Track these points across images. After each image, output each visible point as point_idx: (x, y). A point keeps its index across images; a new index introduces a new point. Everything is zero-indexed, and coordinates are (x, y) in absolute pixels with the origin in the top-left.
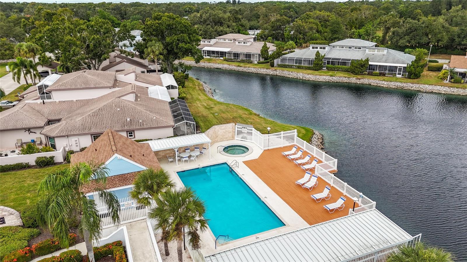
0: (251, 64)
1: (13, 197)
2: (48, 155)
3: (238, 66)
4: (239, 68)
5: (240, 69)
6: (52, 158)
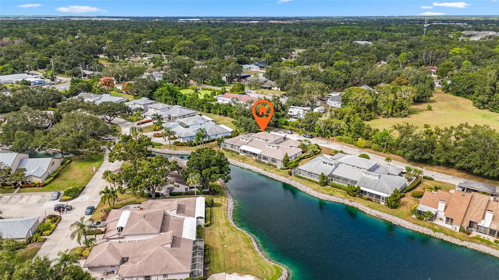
0: (275, 169)
4: (264, 171)
5: (266, 173)
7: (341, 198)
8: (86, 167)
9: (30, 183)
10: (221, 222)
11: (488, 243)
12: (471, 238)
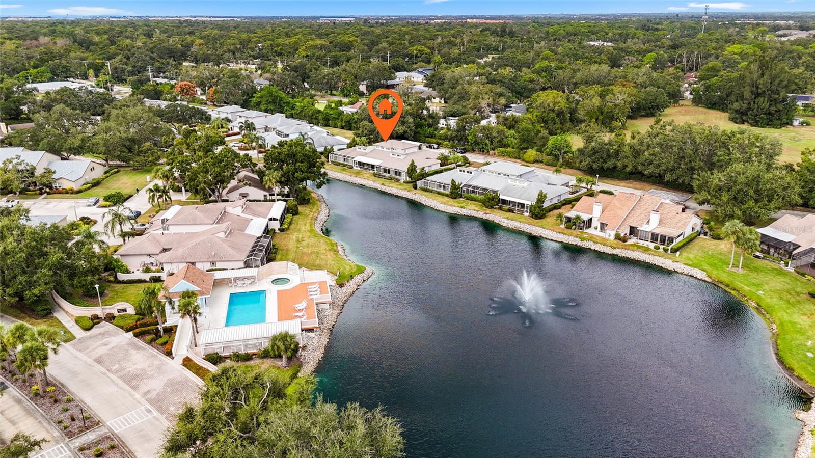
0: (397, 183)
1: (133, 299)
2: (157, 274)
3: (383, 184)
4: (382, 186)
5: (383, 188)
6: (160, 277)
7: (475, 210)
8: (138, 177)
9: (60, 189)
10: (303, 228)
11: (646, 250)
12: (626, 245)
